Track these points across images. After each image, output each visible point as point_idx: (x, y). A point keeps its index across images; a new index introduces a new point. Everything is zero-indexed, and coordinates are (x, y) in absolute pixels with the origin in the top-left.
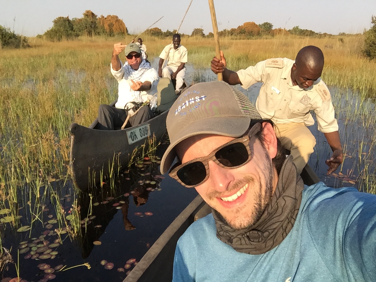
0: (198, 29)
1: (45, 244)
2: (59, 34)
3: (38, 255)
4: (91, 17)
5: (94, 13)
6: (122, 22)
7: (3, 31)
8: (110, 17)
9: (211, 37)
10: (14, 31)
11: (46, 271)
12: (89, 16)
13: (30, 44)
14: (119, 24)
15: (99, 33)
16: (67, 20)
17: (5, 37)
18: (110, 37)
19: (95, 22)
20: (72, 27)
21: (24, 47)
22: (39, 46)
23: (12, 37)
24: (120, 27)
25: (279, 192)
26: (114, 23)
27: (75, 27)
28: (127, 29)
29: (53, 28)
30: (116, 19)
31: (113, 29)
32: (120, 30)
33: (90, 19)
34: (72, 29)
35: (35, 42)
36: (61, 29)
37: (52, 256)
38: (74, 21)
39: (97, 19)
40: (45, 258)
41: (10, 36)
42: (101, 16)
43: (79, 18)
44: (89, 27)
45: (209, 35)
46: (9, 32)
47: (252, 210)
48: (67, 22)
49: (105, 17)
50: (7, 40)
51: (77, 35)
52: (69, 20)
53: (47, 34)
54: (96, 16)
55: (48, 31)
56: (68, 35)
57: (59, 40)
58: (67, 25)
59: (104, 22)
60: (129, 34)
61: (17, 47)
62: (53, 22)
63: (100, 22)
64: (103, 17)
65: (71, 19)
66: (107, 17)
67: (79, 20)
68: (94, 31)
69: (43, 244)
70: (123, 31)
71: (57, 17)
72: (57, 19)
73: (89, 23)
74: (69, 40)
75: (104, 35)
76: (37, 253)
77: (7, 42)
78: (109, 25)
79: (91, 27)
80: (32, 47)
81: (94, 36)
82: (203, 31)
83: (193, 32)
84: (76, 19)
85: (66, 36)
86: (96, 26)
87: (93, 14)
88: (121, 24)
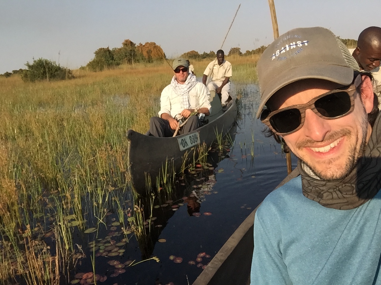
0: (235, 48)
1: (112, 243)
2: (101, 64)
3: (107, 253)
4: (130, 46)
5: (133, 42)
6: (159, 47)
7: (50, 65)
8: (148, 44)
9: (249, 55)
10: (59, 64)
11: (116, 267)
12: (128, 45)
13: (74, 76)
14: (157, 50)
15: (138, 60)
16: (108, 50)
17: (51, 70)
18: (149, 64)
19: (134, 51)
20: (113, 56)
21: (70, 78)
22: (83, 76)
23: (58, 70)
24: (158, 53)
25: (373, 144)
26: (152, 50)
27: (115, 57)
28: (165, 55)
29: (95, 59)
30: (154, 45)
31: (151, 55)
32: (158, 56)
33: (129, 48)
34: (113, 59)
35: (78, 73)
36: (102, 60)
37: (120, 253)
38: (114, 51)
39: (136, 47)
40: (114, 256)
41: (56, 69)
42: (139, 44)
43: (119, 48)
44: (128, 56)
45: (247, 54)
46: (55, 65)
47: (346, 162)
48: (108, 53)
49: (143, 45)
50: (53, 72)
51: (118, 64)
52: (109, 51)
53: (89, 66)
54: (135, 44)
55: (90, 62)
56: (109, 65)
57: (101, 70)
58: (108, 55)
59: (142, 49)
60: (167, 59)
61: (63, 78)
62: (94, 53)
63: (138, 50)
64: (142, 45)
65: (111, 49)
66: (145, 44)
67: (119, 49)
68: (133, 59)
69: (110, 243)
70: (161, 57)
71: (98, 49)
72: (98, 50)
73: (128, 51)
74: (110, 69)
75: (143, 62)
76: (105, 251)
77: (53, 75)
78: (147, 52)
79: (131, 55)
80: (77, 78)
81: (134, 64)
82: (240, 50)
83: (230, 52)
84: (116, 49)
85: (107, 66)
86: (135, 54)
87: (131, 43)
88: (159, 50)
